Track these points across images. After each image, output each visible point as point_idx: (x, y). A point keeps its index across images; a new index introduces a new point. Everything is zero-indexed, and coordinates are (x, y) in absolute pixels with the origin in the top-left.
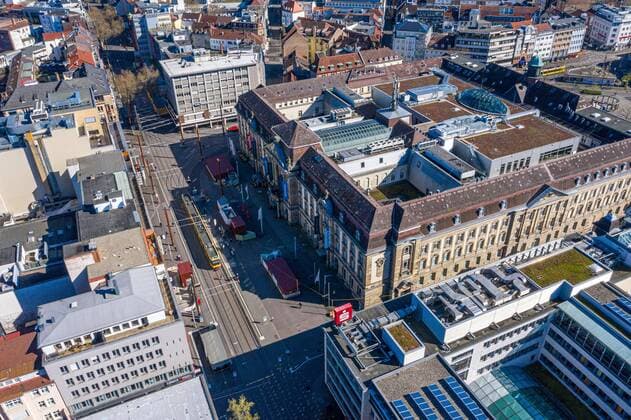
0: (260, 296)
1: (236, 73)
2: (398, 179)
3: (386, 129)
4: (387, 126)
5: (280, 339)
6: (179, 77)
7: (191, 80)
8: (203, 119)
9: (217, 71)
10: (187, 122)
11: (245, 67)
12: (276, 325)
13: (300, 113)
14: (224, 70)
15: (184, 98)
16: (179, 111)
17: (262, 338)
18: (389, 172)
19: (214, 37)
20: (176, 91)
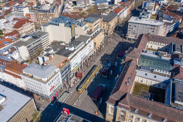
0: (88, 94)
1: (150, 27)
2: (161, 87)
3: (171, 67)
4: (172, 66)
5: (78, 108)
6: (131, 23)
7: (134, 25)
8: (134, 38)
9: (144, 24)
10: (129, 37)
11: (155, 26)
12: (82, 104)
13: (159, 48)
14: (147, 25)
15: (131, 29)
16: (128, 33)
17: (75, 104)
18: (157, 83)
19: (165, 14)
20: (129, 27)
